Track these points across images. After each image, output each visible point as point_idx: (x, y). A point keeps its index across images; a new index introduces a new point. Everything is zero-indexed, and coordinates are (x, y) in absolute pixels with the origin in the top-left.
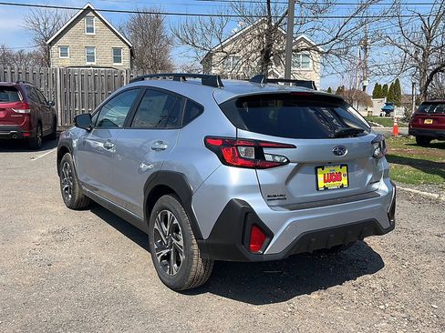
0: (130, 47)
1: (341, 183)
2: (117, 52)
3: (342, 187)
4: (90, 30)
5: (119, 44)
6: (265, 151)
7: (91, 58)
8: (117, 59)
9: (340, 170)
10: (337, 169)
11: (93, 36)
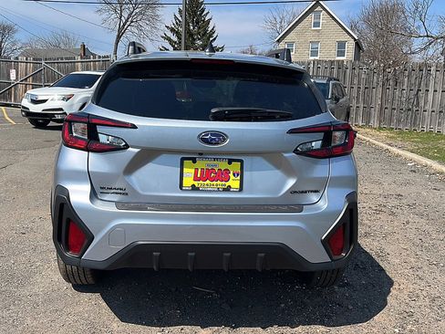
0: (355, 40)
1: (227, 184)
2: (341, 45)
3: (228, 189)
4: (317, 24)
5: (345, 37)
6: (99, 129)
7: (314, 53)
8: (341, 53)
9: (229, 167)
10: (223, 165)
11: (318, 31)
